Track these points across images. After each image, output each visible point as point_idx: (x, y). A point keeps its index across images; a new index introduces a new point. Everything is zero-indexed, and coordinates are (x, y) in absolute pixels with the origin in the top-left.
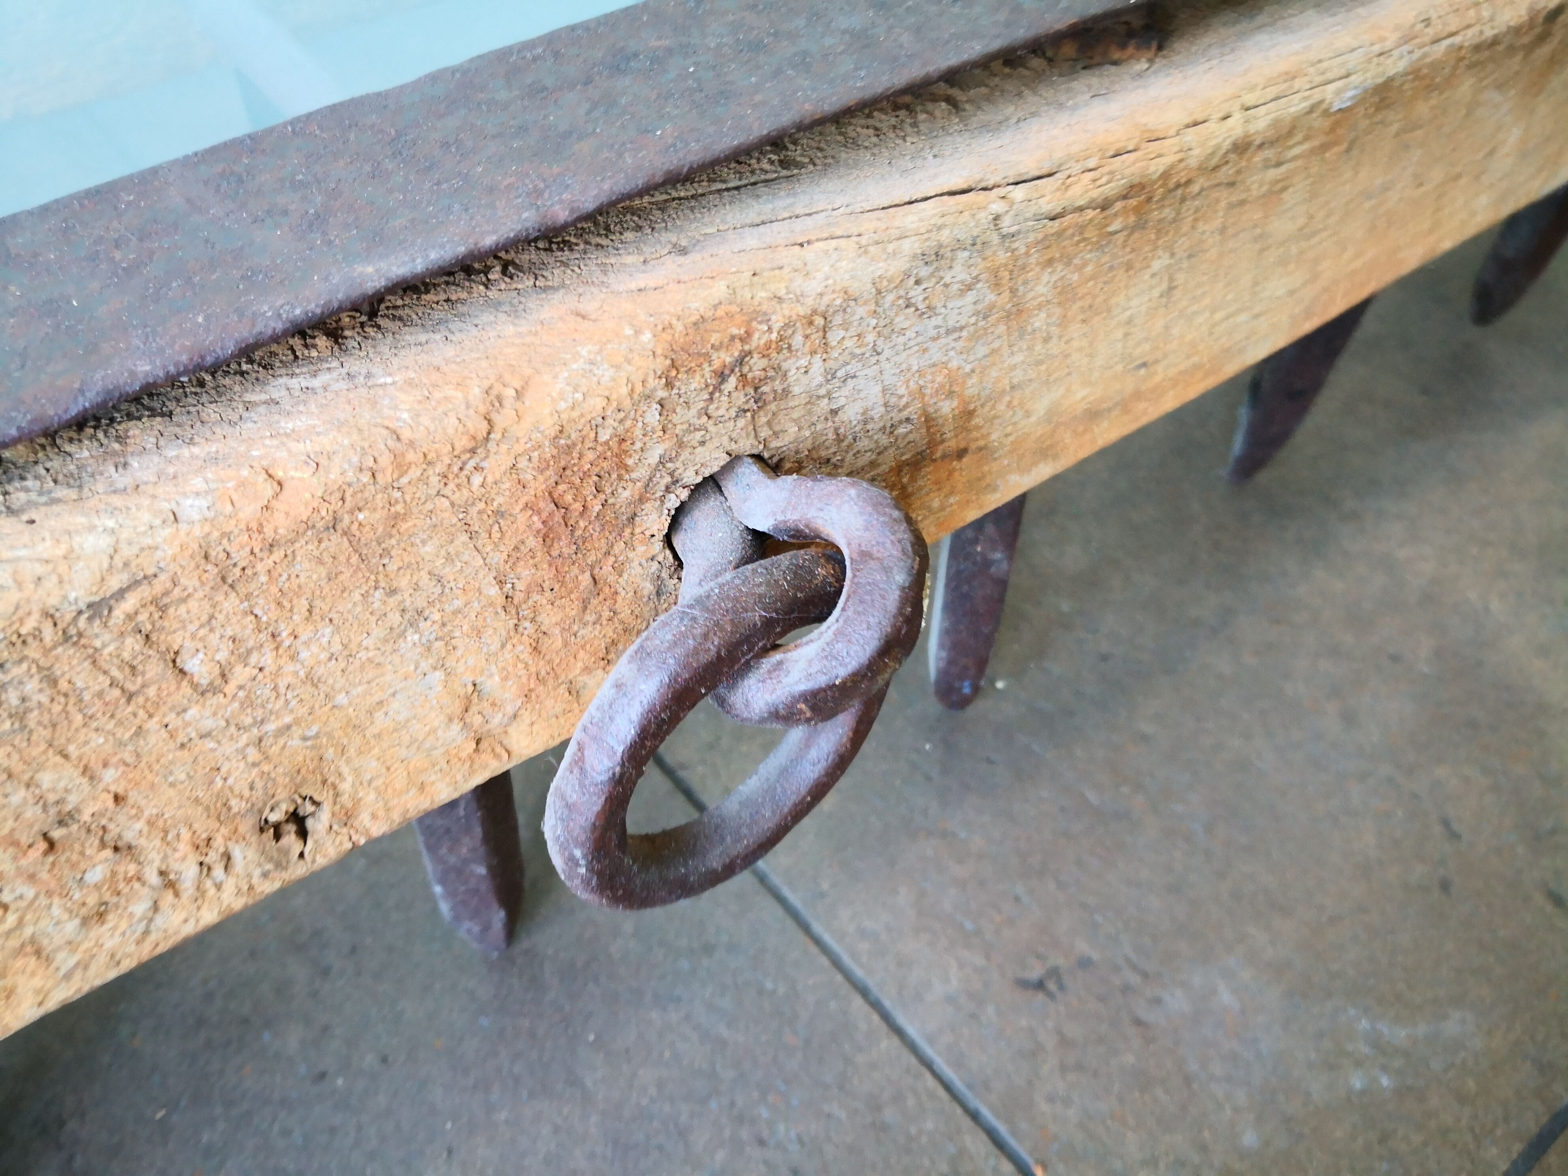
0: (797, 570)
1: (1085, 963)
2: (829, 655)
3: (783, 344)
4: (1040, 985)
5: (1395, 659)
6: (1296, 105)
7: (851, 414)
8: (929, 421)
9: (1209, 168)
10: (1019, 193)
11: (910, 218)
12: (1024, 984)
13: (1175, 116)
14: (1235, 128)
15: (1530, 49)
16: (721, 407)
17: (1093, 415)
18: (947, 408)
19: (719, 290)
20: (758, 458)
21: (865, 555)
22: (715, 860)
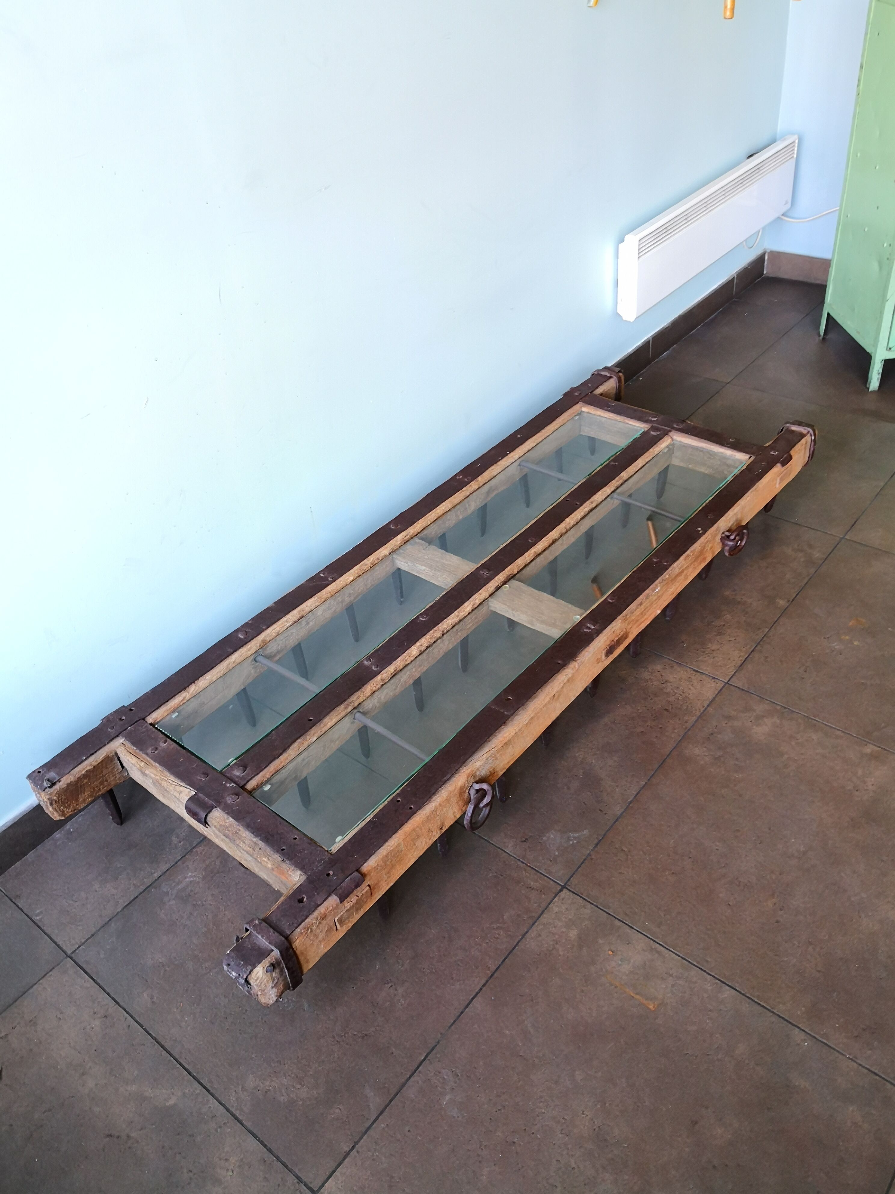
0: (482, 793)
1: (531, 836)
2: (487, 800)
3: (476, 772)
4: (525, 841)
5: (576, 776)
6: (521, 727)
7: (482, 775)
8: (490, 772)
9: (513, 737)
10: (493, 750)
11: (484, 757)
12: (522, 842)
13: (507, 734)
14: (514, 732)
15: (553, 700)
16: (472, 779)
17: (508, 763)
18: (491, 769)
19: (470, 770)
20: (475, 782)
21: (488, 790)
22: (479, 825)
